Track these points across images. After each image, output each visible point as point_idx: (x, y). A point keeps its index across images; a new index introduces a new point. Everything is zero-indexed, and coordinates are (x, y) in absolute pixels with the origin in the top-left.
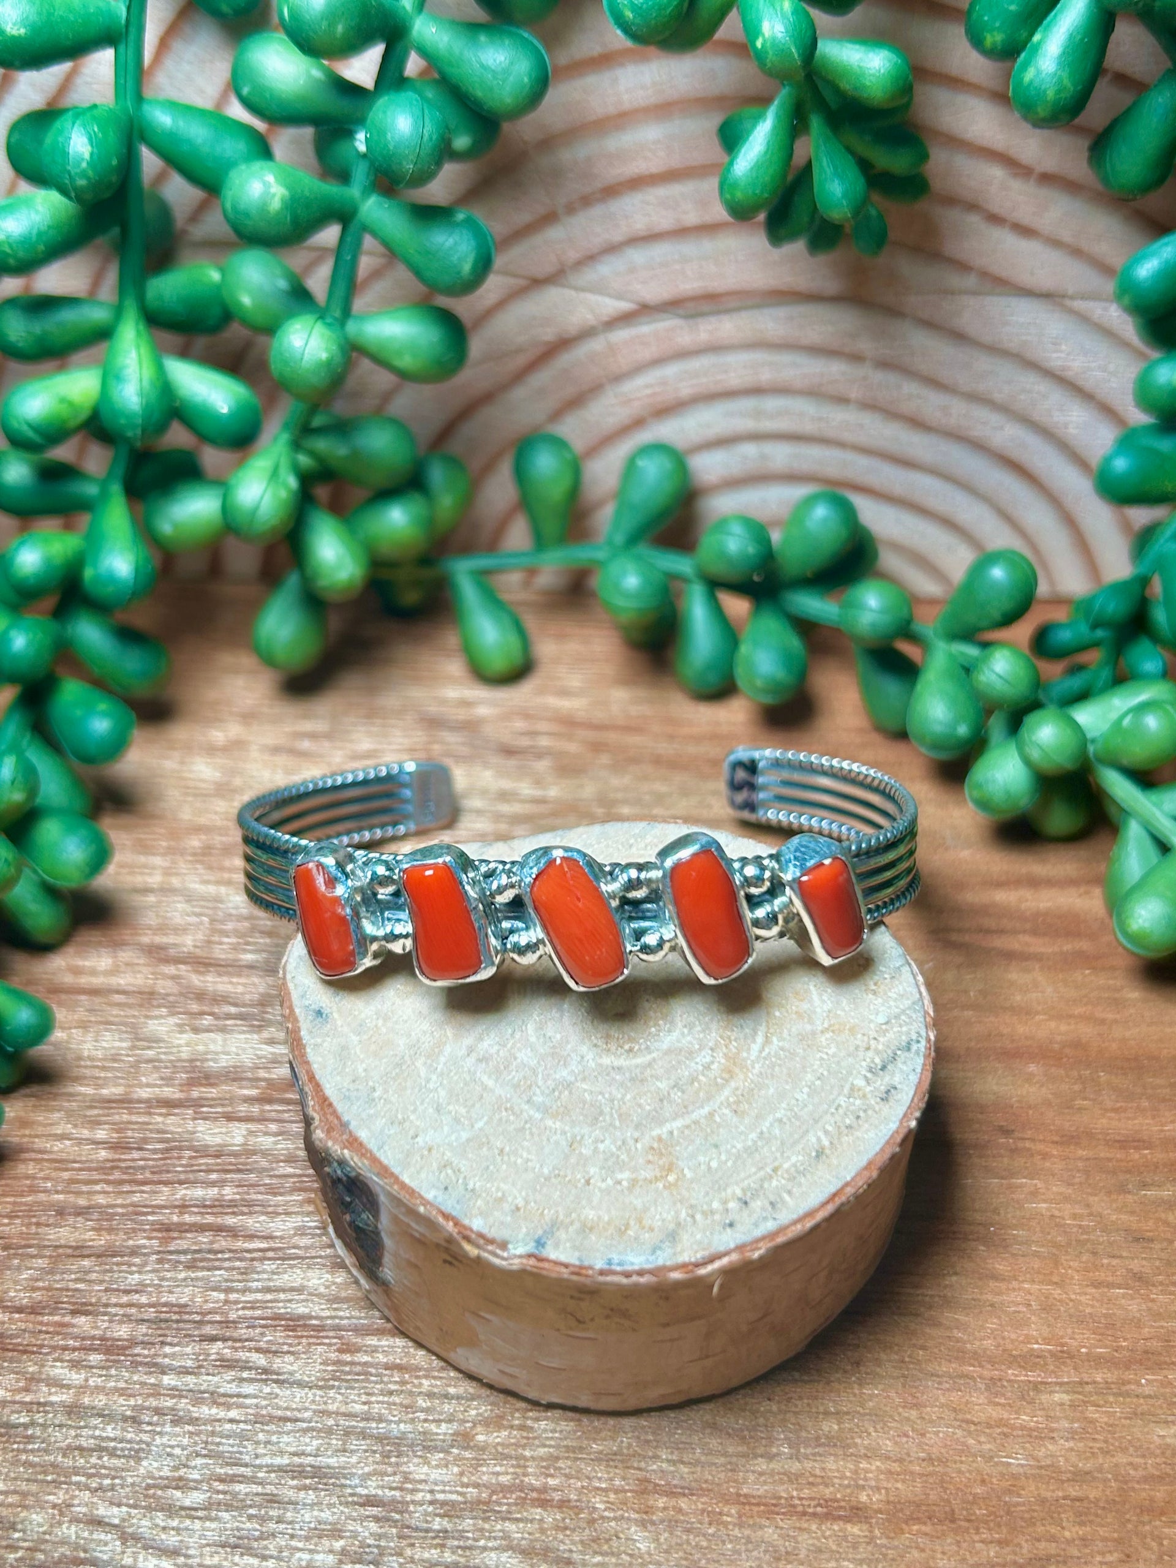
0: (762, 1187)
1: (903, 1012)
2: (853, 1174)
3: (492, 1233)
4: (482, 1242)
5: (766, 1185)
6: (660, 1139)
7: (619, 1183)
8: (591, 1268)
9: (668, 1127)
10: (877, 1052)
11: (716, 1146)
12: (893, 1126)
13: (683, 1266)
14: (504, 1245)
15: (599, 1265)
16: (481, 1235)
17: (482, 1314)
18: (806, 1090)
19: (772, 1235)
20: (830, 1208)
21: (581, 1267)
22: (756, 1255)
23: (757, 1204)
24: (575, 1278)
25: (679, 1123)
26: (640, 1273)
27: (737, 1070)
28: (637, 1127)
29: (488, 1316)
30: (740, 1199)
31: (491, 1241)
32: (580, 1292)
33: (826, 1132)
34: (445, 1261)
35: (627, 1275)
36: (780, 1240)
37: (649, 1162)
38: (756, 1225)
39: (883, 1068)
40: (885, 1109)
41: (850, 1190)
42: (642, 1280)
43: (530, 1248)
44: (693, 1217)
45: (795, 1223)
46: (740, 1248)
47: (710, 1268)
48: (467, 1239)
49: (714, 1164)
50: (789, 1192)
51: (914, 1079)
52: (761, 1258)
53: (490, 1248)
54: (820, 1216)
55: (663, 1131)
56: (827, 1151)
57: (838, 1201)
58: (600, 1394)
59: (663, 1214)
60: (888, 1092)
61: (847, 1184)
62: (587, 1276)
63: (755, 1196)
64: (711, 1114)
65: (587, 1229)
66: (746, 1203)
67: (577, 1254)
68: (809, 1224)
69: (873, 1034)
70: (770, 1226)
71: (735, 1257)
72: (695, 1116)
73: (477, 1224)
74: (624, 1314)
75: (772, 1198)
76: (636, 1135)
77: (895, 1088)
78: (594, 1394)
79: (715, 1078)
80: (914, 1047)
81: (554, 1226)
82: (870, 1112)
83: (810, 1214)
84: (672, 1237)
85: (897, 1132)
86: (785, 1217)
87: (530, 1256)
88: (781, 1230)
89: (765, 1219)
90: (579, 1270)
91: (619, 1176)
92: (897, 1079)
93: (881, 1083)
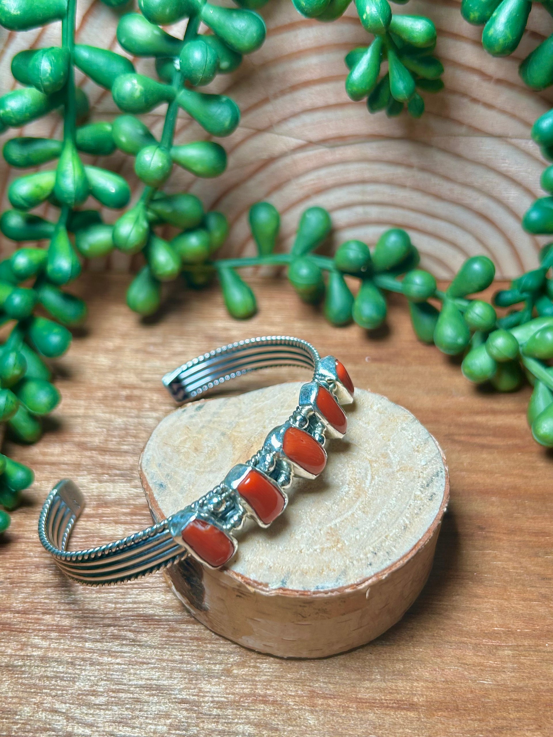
0: (382, 546)
1: (432, 459)
2: (422, 535)
3: (260, 580)
4: (256, 584)
5: (383, 545)
6: (331, 528)
7: (316, 550)
8: (309, 591)
9: (334, 522)
10: (424, 478)
11: (357, 529)
12: (437, 511)
13: (351, 586)
14: (266, 585)
15: (313, 589)
16: (255, 582)
17: (255, 619)
18: (394, 499)
19: (390, 567)
20: (414, 552)
21: (305, 591)
22: (384, 577)
23: (381, 554)
24: (302, 597)
25: (338, 520)
26: (332, 591)
27: (361, 493)
28: (320, 523)
29: (259, 620)
30: (372, 552)
31: (260, 584)
32: (304, 603)
33: (407, 517)
34: (237, 596)
35: (326, 593)
36: (394, 569)
37: (328, 539)
38: (382, 563)
39: (428, 485)
40: (432, 504)
41: (422, 543)
42: (334, 594)
43: (279, 585)
44: (352, 562)
45: (399, 560)
46: (376, 575)
47: (363, 586)
48: (249, 584)
49: (358, 537)
50: (395, 547)
51: (442, 489)
52: (386, 578)
53: (260, 587)
54: (410, 556)
55: (332, 524)
56: (409, 526)
57: (417, 548)
58: (312, 650)
59: (338, 563)
60: (432, 496)
61: (420, 540)
62: (308, 595)
63: (379, 550)
64: (353, 514)
65: (304, 573)
66: (376, 554)
67: (302, 585)
68: (406, 560)
69: (420, 470)
70: (388, 563)
71: (374, 579)
72: (345, 516)
73: (253, 577)
74: (325, 611)
75: (387, 550)
76: (320, 527)
77: (435, 494)
78: (310, 650)
79: (352, 497)
80: (440, 474)
81: (289, 573)
82: (425, 506)
83: (405, 556)
84: (344, 573)
85: (439, 514)
86: (394, 558)
87: (280, 589)
88: (394, 564)
89: (386, 560)
90: (304, 593)
91: (315, 547)
92: (435, 490)
93: (428, 492)
